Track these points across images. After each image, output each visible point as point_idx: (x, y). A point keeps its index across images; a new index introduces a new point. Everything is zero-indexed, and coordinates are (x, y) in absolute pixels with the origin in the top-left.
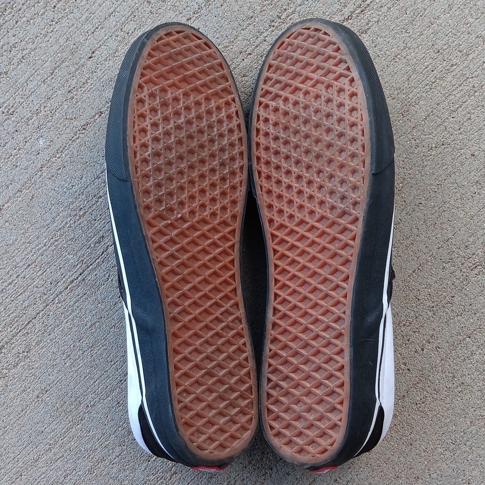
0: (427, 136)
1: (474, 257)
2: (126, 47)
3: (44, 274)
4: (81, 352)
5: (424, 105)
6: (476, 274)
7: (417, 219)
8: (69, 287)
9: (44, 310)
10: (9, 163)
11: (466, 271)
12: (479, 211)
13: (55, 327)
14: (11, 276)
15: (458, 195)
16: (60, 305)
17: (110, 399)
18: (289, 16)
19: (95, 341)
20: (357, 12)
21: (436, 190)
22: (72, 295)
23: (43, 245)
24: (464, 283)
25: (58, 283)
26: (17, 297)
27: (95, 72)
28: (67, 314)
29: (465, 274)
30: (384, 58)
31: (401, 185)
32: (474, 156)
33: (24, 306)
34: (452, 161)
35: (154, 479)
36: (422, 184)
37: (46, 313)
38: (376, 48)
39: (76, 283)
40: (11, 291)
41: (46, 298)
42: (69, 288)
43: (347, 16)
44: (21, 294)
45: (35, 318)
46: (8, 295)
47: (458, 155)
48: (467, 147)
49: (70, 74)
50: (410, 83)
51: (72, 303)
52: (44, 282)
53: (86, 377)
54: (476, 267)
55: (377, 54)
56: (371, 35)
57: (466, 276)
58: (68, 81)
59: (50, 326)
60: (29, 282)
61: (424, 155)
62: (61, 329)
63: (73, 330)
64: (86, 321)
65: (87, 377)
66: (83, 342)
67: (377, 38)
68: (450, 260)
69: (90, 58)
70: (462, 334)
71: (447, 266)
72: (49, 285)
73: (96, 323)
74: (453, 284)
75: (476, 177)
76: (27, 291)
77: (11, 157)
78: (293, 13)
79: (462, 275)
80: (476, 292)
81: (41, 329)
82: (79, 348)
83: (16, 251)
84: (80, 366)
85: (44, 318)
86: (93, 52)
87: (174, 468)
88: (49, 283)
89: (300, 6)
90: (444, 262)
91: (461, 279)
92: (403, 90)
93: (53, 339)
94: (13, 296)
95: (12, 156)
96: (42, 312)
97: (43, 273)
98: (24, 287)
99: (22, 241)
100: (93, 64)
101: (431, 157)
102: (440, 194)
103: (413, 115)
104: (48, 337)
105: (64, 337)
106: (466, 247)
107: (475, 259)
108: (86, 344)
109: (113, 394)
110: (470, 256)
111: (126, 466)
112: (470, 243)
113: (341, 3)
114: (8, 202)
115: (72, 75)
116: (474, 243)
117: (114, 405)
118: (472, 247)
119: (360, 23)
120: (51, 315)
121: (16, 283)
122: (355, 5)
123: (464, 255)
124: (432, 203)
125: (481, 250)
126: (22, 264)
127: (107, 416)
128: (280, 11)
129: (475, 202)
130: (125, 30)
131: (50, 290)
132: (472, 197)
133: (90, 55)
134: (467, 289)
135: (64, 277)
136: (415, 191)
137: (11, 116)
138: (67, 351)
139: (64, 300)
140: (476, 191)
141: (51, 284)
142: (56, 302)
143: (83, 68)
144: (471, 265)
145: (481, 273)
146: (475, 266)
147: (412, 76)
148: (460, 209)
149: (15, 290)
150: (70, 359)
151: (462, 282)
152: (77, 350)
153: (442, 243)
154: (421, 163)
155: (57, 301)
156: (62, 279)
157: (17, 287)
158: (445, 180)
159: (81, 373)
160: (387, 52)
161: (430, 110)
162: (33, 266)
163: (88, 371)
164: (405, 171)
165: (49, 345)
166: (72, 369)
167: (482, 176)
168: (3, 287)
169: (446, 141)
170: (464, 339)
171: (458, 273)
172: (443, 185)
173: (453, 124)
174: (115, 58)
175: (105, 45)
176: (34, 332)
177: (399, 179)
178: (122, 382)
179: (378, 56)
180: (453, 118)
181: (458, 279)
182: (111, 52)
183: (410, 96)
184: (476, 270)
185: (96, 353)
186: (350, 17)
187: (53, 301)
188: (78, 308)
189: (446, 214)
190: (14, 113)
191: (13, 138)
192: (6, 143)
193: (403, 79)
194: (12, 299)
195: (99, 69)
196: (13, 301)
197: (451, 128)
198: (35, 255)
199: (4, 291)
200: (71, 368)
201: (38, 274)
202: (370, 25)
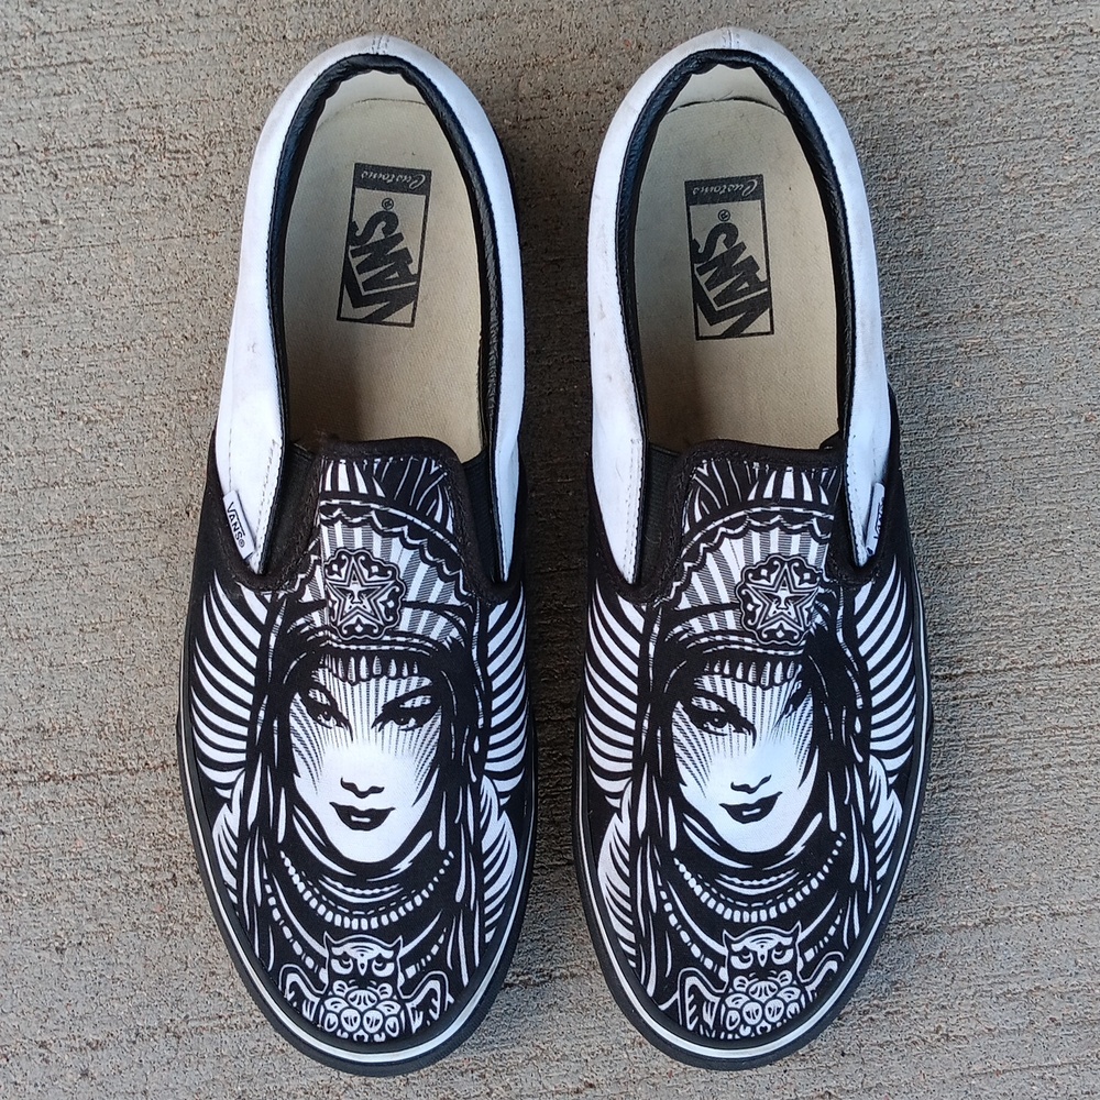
0: (79, 450)
1: (165, 171)
2: (506, 1051)
3: (990, 733)
4: (1027, 531)
5: (39, 511)
6: (186, 138)
7: (214, 314)
8: (960, 672)
9: (1041, 663)
10: (904, 1003)
11: (200, 158)
12: (93, 246)
13: (1043, 616)
14: (1060, 779)
15: (107, 302)
16: (1002, 650)
17: (1034, 405)
18: (154, 869)
19: (984, 532)
20: (25, 779)
21: (139, 341)
22: (965, 652)
23: (953, 791)
24: (218, 139)
25: (976, 696)
26: (1076, 729)
27: (603, 1050)
28: (1001, 623)
29: (206, 153)
30: (45, 653)
31: (194, 398)
32: (24, 352)
33: (1077, 700)
34: (70, 372)
35: (1055, 197)
36: (156, 371)
37: (1041, 656)
38: (43, 683)
39: (939, 670)
40: (1081, 748)
41: (1020, 683)
42: (962, 670)
43: (48, 784)
44: (1065, 728)
45: (1069, 662)
46: (1092, 746)
47: (52, 374)
48: (24, 376)
49: (653, 1085)
50: (33, 571)
51: (976, 637)
52: (1002, 718)
53: (1051, 478)
54: (177, 152)
55: (51, 672)
56: (34, 713)
57: (206, 148)
58: (670, 1074)
59: (1052, 624)
60: (1032, 740)
61: (112, 420)
62: (1032, 604)
63: (1010, 584)
64: (976, 583)
65: (1049, 475)
66: (1008, 549)
67: (27, 700)
68: (213, 197)
69: (591, 1086)
70: (294, 52)
71: (225, 192)
72: (996, 704)
73: (956, 567)
74: (240, 151)
75: (50, 309)
76: (1049, 725)
77: (891, 1010)
78: (143, 869)
79: (211, 155)
80: (210, 108)
81: (1074, 633)
82: (1024, 543)
83: (1015, 818)
84: (1048, 507)
85: (1052, 650)
86: (578, 1091)
87: (1004, 191)
88: (992, 709)
89: (119, 872)
90: (226, 202)
91: (218, 149)
92: (55, 568)
93: (1063, 595)
94: (1083, 735)
95: (889, 1013)
96: (1047, 663)
97: (991, 737)
98: (1050, 737)
99: (990, 829)
100: (594, 1070)
101: (101, 408)
102: (137, 328)
103: (74, 507)
104: (1070, 607)
105: (1039, 583)
106: (165, 200)
107: (167, 166)
108: (1003, 540)
109: (1020, 408)
110: (171, 178)
111: (1093, 258)
112: (154, 203)
113: (41, 818)
114: (963, 926)
115: (653, 1080)
116: (146, 197)
117: (1035, 386)
118: (156, 192)
119: (35, 752)
120: (1034, 647)
121: (1058, 756)
122: (19, 794)
123: (179, 188)
124: (164, 321)
125: (144, 175)
126: (1022, 786)
127: (1063, 375)
128: (164, 891)
129: (88, 267)
130: (483, 1087)
131: (1000, 694)
132: (85, 280)
133: (589, 1091)
134: (222, 124)
135: (955, 699)
136: (178, 367)
137: (831, 1091)
138: (1053, 554)
139: (988, 653)
140: (70, 287)
141: (991, 704)
142: (1007, 661)
143: (622, 1075)
144: (183, 163)
145: (177, 135)
146: (177, 156)
147: (19, 579)
148: (124, 275)
149: (1071, 744)
150: (1057, 534)
151: (221, 142)
152: (1031, 541)
153: (203, 238)
154: (127, 410)
155: (1004, 662)
156: (961, 698)
157: (1063, 749)
158: (109, 347)
159: (1055, 493)
160: (29, 659)
161: (37, 493)
162: (1001, 765)
163: (1039, 486)
164: (167, 415)
165: (1080, 590)
166: (1067, 511)
167: (40, 304)
168: (1091, 768)
169: (52, 415)
170: (296, 40)
171: (216, 163)
172: (121, 341)
173: (15, 437)
174: (543, 1047)
175: (544, 1088)
176: (1090, 636)
177: (189, 411)
178: (986, 418)
179: (51, 665)
180: (7, 449)
181: (223, 153)
182: (543, 1065)
183: (52, 547)
184: (180, 147)
185: (998, 509)
186: (46, 778)
187: (1011, 669)
188: (971, 620)
189: (156, 284)
190: (822, 1093)
191: (861, 1046)
192: (881, 1046)
193: (40, 589)
194: (1089, 732)
195: (589, 1050)
196: (1091, 728)
197: (24, 432)
198: (983, 782)
199: (1094, 759)
200: (1068, 515)
201: (1003, 741)
202: (22, 734)
